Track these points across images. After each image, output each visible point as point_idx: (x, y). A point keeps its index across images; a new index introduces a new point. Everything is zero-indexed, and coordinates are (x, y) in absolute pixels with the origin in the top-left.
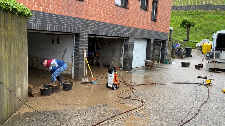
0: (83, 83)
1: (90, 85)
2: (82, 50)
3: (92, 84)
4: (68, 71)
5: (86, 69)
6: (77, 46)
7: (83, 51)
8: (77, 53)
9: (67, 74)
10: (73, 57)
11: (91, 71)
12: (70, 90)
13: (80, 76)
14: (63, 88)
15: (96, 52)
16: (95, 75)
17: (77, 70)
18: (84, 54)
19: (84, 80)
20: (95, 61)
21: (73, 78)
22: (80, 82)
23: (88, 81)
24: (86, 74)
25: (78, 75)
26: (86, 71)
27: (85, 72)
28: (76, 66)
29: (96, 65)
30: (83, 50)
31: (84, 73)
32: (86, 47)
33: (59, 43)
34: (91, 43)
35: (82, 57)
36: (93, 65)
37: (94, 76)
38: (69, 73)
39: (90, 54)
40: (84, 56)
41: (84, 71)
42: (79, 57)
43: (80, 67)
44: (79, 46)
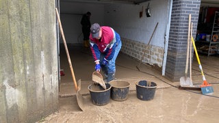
0: (180, 88)
1: (195, 94)
2: (184, 22)
3: (202, 93)
4: (158, 60)
5: (189, 61)
6: (175, 15)
7: (188, 25)
8: (174, 28)
9: (156, 65)
10: (167, 37)
11: (201, 67)
12: (149, 100)
13: (176, 73)
14: (135, 92)
15: (214, 33)
16: (208, 73)
17: (171, 60)
18: (188, 31)
19: (183, 82)
20: (210, 49)
21: (163, 74)
22: (175, 84)
23: (192, 86)
24: (189, 70)
25: (173, 70)
26: (189, 64)
27: (187, 66)
28: (171, 54)
29: (211, 55)
30: (188, 22)
31: (185, 67)
32: (196, 16)
33: (148, 16)
34: (205, 20)
35: (184, 37)
36: (207, 55)
37: (205, 74)
38: (159, 64)
39: (203, 37)
40: (187, 34)
41: (185, 64)
42: (176, 37)
43: (178, 56)
44: (179, 15)
